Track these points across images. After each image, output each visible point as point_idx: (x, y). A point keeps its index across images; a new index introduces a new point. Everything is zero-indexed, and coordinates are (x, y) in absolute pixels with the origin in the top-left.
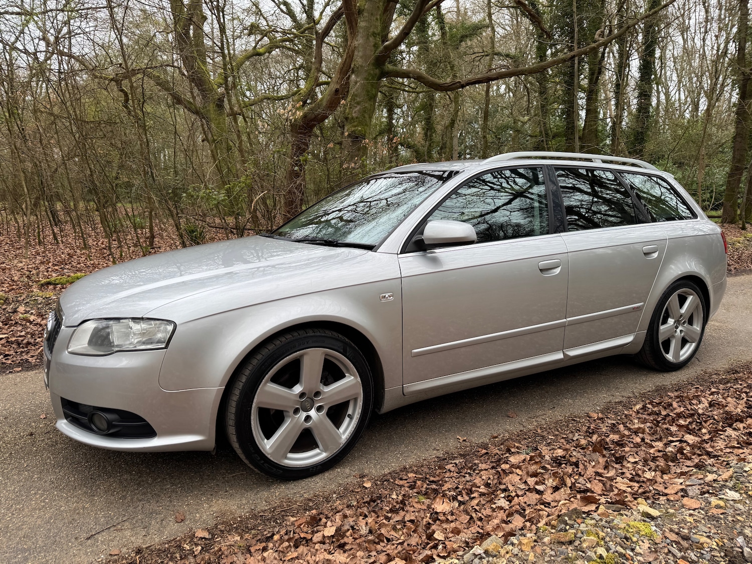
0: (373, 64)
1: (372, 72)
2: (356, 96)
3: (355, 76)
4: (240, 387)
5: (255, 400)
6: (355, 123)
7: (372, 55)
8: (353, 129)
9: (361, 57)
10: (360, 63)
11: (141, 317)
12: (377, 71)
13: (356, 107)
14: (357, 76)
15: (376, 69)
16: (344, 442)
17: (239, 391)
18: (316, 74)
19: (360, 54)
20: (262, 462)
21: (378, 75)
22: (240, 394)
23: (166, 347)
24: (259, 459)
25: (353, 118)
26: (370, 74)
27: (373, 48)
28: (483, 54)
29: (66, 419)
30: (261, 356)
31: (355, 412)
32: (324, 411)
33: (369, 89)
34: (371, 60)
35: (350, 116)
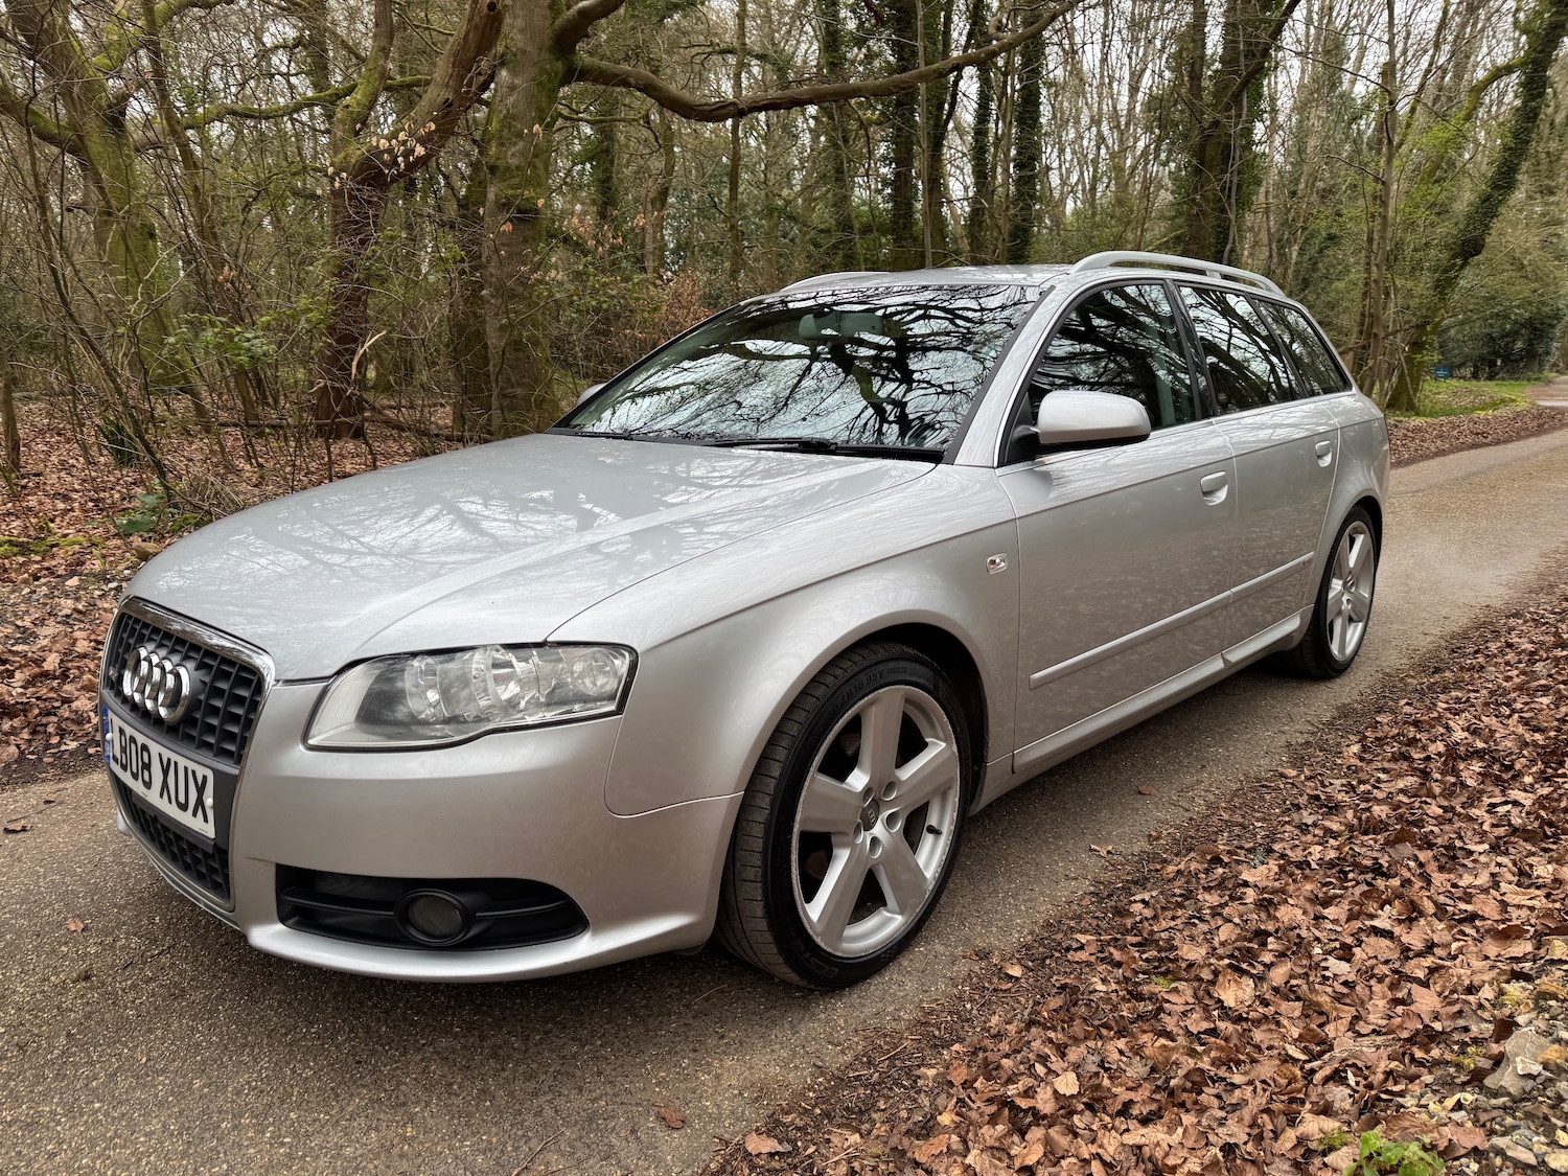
0: (551, 50)
1: (548, 66)
2: (514, 117)
3: (509, 71)
4: (771, 789)
5: (798, 817)
6: (515, 181)
7: (545, 26)
8: (510, 192)
9: (522, 31)
10: (520, 45)
11: (540, 639)
12: (559, 66)
13: (515, 144)
14: (514, 73)
15: (558, 59)
16: (931, 888)
17: (768, 800)
18: (382, 62)
19: (520, 22)
20: (808, 955)
21: (560, 75)
22: (772, 804)
23: (619, 710)
24: (802, 949)
25: (508, 168)
26: (543, 71)
27: (548, 12)
28: (710, 50)
29: (283, 920)
30: (805, 713)
31: (943, 818)
32: (899, 826)
33: (544, 105)
34: (547, 37)
35: (500, 163)
